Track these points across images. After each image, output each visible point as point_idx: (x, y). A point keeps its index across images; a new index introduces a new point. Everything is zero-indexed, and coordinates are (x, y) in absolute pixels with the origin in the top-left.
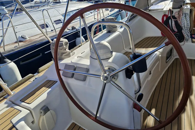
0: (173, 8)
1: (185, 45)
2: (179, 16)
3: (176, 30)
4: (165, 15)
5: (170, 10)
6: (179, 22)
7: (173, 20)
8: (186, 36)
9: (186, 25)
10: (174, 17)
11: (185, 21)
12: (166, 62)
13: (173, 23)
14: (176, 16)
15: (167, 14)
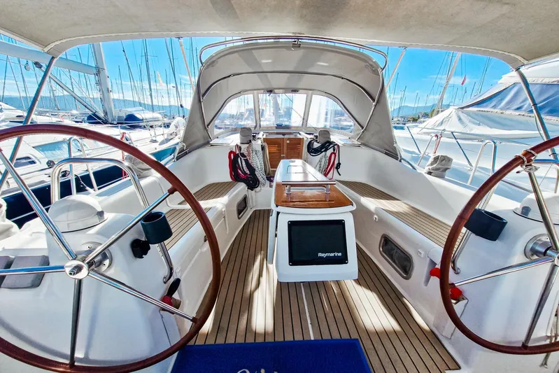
0: (241, 143)
1: (262, 191)
2: (249, 153)
3: (248, 172)
4: (231, 152)
5: (237, 145)
6: (250, 161)
7: (242, 158)
8: (261, 179)
9: (259, 165)
10: (243, 155)
11: (258, 160)
12: (239, 218)
13: (244, 163)
14: (246, 153)
15: (234, 150)
